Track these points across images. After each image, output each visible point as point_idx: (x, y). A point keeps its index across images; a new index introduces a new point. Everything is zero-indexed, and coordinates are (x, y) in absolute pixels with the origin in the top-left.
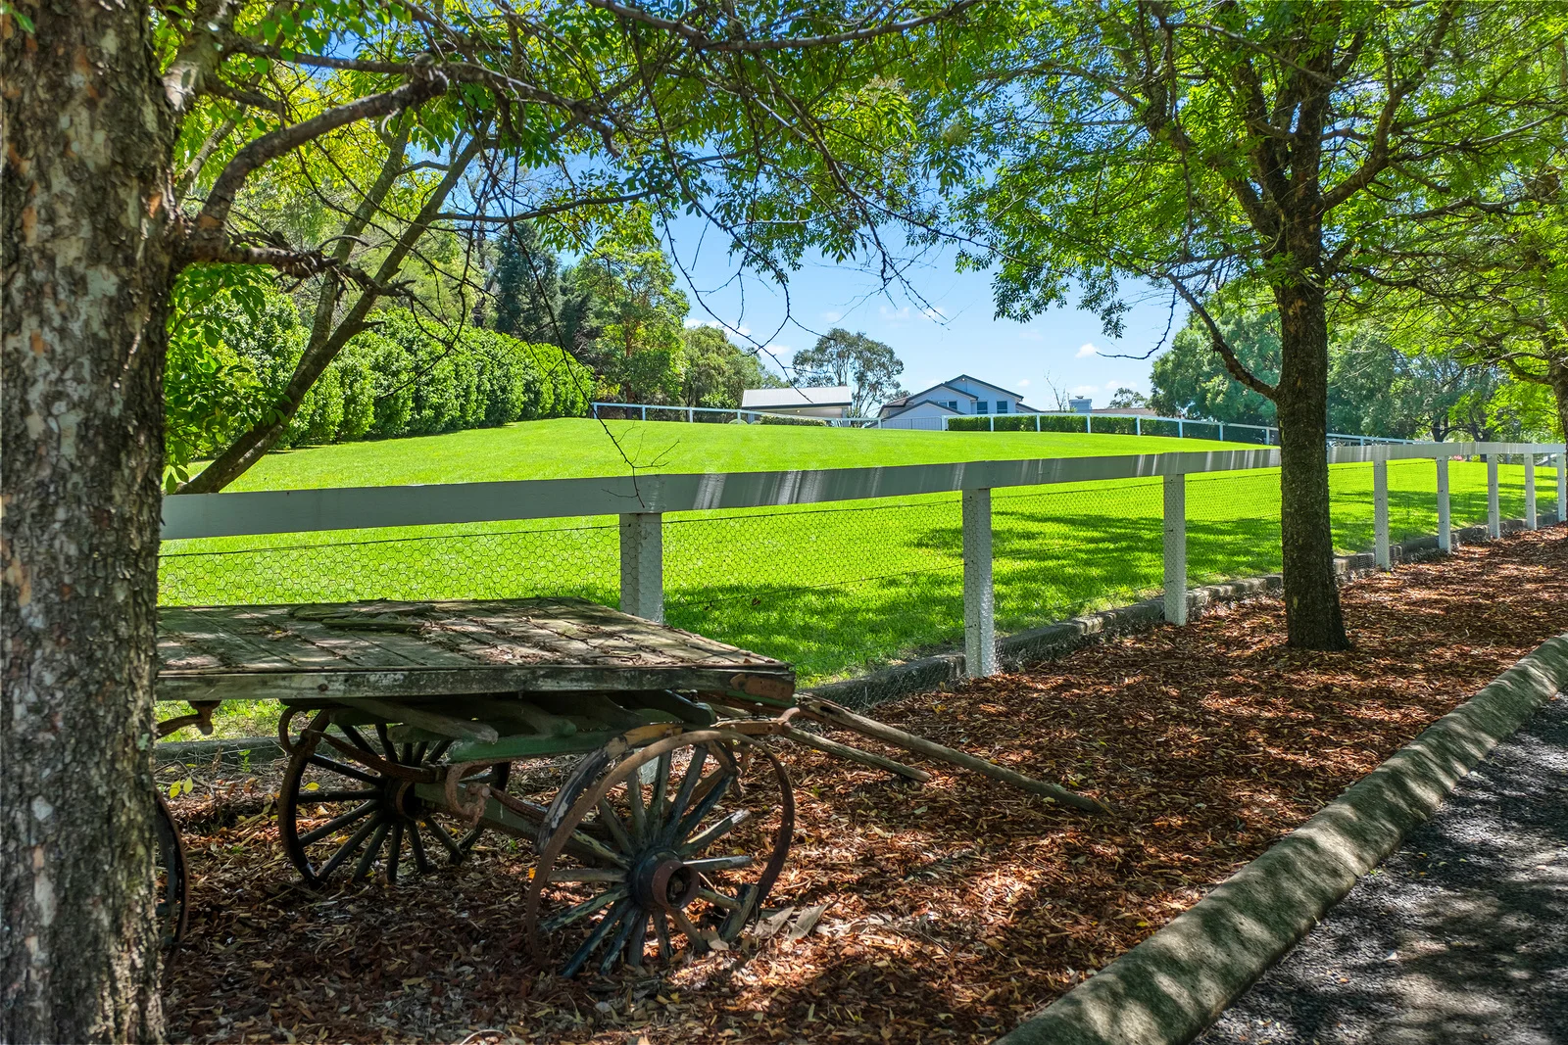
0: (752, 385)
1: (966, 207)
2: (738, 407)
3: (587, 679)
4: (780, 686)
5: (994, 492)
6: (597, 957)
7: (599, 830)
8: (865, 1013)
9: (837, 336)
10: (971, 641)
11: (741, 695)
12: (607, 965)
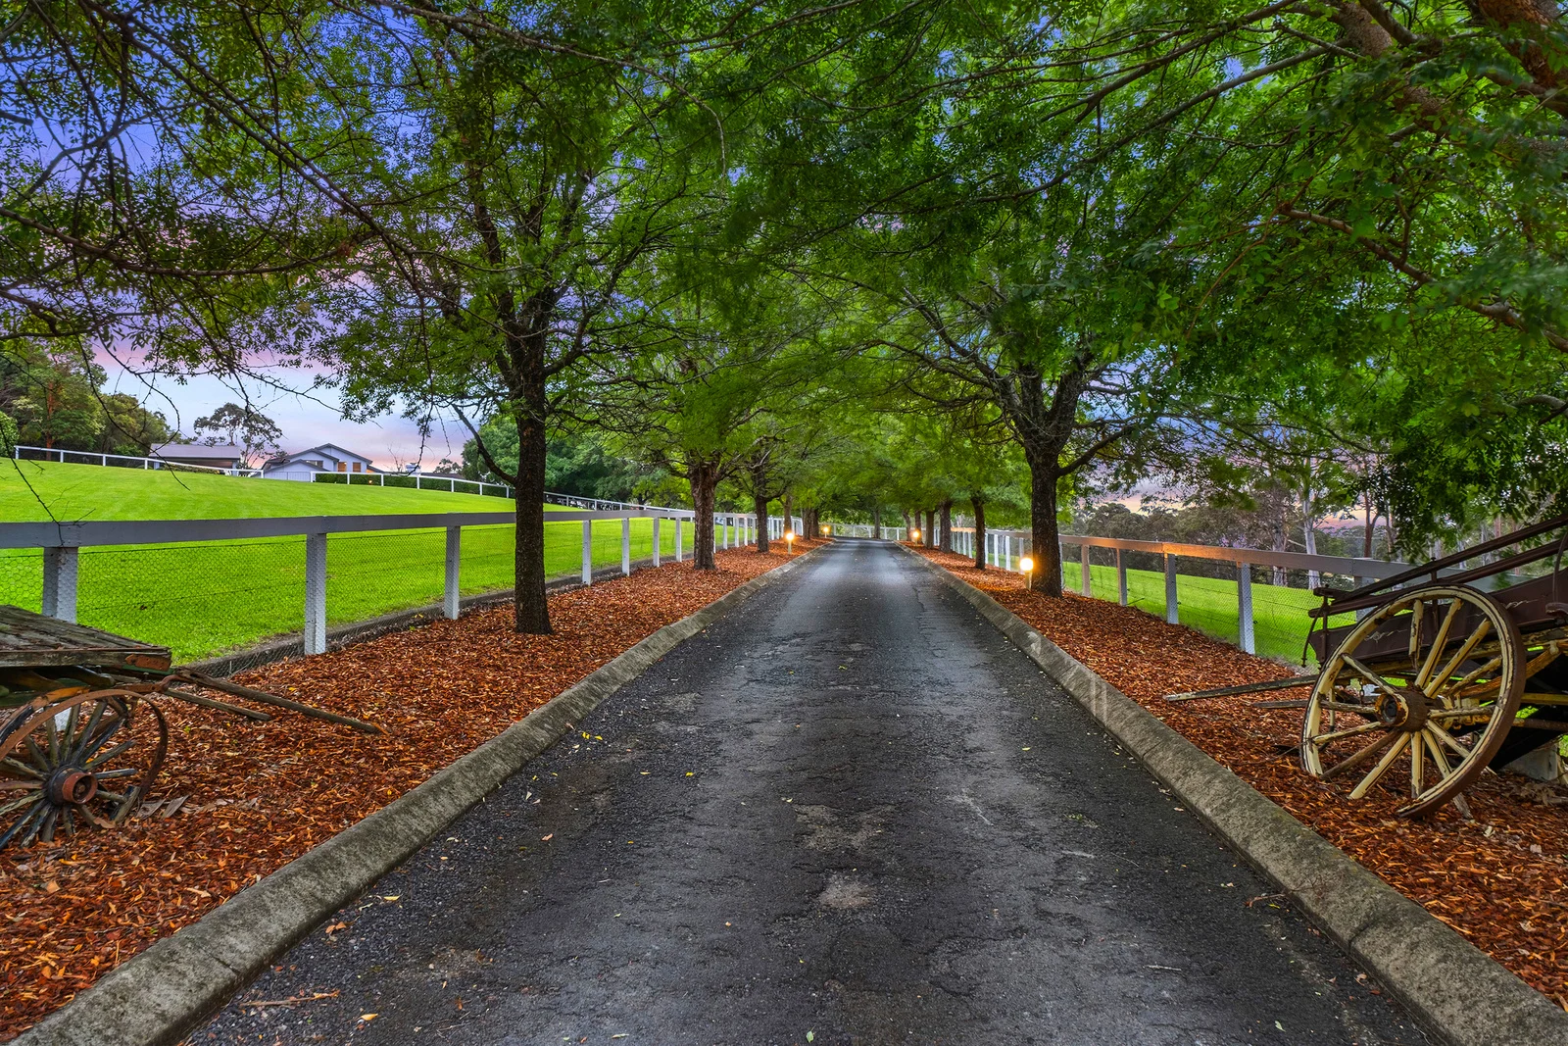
0: (157, 440)
1: (322, 346)
2: (146, 456)
3: (19, 659)
4: (160, 661)
5: (329, 536)
6: (18, 838)
7: (24, 757)
8: (209, 854)
9: (231, 408)
10: (308, 631)
11: (133, 668)
12: (26, 842)
